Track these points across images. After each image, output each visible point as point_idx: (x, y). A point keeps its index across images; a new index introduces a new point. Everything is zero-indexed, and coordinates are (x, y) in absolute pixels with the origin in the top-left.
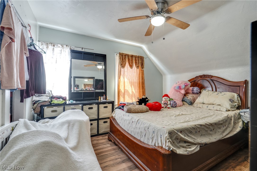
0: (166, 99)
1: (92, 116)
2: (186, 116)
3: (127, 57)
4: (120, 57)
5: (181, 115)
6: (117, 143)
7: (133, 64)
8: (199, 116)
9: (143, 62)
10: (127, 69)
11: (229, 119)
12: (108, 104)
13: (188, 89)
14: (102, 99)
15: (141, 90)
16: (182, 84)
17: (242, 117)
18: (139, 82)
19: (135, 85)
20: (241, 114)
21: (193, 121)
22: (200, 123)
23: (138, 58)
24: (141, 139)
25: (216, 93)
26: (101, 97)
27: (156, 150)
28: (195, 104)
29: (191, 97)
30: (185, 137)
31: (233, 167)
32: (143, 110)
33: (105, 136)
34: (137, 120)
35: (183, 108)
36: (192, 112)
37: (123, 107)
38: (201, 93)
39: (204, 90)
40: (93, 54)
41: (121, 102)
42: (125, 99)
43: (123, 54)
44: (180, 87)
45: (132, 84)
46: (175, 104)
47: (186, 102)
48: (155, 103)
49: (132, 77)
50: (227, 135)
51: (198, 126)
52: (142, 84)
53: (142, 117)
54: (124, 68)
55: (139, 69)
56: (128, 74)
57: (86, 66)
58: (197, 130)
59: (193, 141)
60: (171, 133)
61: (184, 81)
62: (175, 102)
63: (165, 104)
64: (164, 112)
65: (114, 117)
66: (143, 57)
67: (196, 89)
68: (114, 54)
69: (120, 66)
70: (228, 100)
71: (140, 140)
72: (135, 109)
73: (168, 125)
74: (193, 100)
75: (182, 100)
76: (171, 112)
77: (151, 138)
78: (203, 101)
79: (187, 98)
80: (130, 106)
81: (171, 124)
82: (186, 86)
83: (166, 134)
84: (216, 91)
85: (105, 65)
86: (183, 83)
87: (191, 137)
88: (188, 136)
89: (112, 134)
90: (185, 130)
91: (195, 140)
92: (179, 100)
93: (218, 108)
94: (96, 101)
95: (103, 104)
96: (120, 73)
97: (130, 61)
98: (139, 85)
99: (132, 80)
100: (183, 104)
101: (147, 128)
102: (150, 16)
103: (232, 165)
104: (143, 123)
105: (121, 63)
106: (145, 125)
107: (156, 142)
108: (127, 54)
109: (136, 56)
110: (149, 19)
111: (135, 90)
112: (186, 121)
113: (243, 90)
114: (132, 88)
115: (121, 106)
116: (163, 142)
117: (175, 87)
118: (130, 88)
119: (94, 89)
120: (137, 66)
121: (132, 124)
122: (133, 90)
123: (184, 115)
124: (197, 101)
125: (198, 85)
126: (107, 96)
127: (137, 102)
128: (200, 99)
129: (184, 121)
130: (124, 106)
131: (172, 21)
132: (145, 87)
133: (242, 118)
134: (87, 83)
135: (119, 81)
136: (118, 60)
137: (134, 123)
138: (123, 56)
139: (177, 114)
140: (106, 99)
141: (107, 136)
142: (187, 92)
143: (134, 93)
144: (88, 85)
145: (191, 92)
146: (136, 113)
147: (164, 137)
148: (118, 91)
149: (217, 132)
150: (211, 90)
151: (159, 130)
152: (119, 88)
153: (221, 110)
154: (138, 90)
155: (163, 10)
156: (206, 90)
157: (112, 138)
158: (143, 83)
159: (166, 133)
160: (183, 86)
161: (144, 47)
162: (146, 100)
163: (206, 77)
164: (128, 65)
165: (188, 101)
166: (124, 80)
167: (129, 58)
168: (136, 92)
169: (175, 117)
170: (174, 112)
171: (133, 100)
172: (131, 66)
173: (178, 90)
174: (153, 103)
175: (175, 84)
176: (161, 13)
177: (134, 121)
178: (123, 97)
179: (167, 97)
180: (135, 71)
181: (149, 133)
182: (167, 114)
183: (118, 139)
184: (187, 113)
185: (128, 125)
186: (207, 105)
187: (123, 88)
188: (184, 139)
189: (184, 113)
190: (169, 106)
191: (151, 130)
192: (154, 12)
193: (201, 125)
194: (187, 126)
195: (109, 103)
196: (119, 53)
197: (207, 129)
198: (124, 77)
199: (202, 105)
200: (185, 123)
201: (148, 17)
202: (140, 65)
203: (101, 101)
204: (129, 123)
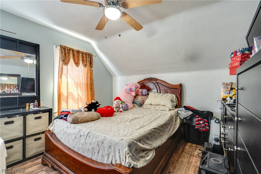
0: (118, 102)
1: (12, 134)
2: (140, 119)
3: (71, 52)
4: (61, 51)
5: (135, 119)
6: (56, 167)
7: (79, 61)
8: (150, 118)
9: (92, 60)
10: (71, 67)
11: (172, 118)
12: (42, 113)
13: (138, 91)
14: (32, 107)
15: (89, 93)
16: (133, 87)
17: (179, 114)
18: (87, 83)
19: (82, 86)
20: (179, 112)
21: (147, 125)
22: (154, 126)
23: (86, 54)
24: (92, 157)
25: (161, 94)
26: (31, 104)
27: (114, 171)
28: (144, 106)
29: (140, 99)
30: (143, 146)
31: (177, 161)
32: (94, 117)
33: (37, 159)
34: (86, 133)
35: (135, 110)
36: (144, 114)
37: (66, 116)
38: (148, 95)
39: (151, 91)
40: (15, 40)
41: (62, 110)
42: (68, 105)
43: (66, 47)
44: (131, 89)
45: (77, 85)
46: (127, 107)
47: (136, 104)
48: (107, 108)
49: (78, 77)
50: (172, 132)
51: (153, 130)
52: (90, 86)
53: (94, 128)
54: (67, 66)
55: (87, 68)
56: (72, 73)
57: (4, 58)
58: (152, 134)
59: (150, 148)
60: (131, 145)
61: (135, 83)
62: (127, 105)
63: (117, 107)
64: (117, 117)
65: (52, 131)
66: (92, 55)
67: (145, 91)
68: (53, 46)
69: (61, 63)
70: (170, 101)
71: (91, 159)
72: (83, 117)
73: (126, 135)
74: (142, 102)
75: (132, 102)
76: (125, 116)
77: (107, 154)
78: (151, 102)
79: (137, 100)
80: (76, 114)
81: (128, 132)
82: (136, 88)
83: (126, 148)
84: (160, 93)
85: (38, 58)
86: (134, 85)
87: (148, 143)
88: (146, 143)
89: (49, 156)
90: (143, 138)
91: (151, 146)
92: (130, 102)
93: (163, 108)
94: (21, 110)
95: (34, 114)
96: (62, 71)
97: (76, 58)
98: (86, 86)
99: (78, 80)
100: (134, 106)
101: (101, 143)
102: (104, 5)
103: (176, 158)
104: (95, 137)
105: (63, 59)
106: (99, 139)
107: (113, 159)
108: (71, 49)
109: (83, 52)
110: (102, 8)
111: (81, 92)
112: (141, 126)
113: (179, 92)
114: (78, 90)
115: (64, 115)
116: (122, 158)
117: (126, 89)
118: (76, 90)
119: (19, 91)
120: (85, 64)
121: (79, 138)
122: (79, 92)
123: (137, 118)
124: (146, 102)
125: (146, 87)
126: (41, 102)
127: (86, 108)
128: (148, 101)
129: (140, 126)
130: (68, 115)
131: (127, 18)
132: (94, 89)
133: (179, 116)
134: (7, 83)
135: (60, 81)
136: (59, 54)
137: (82, 137)
138: (66, 50)
139: (131, 119)
140: (39, 105)
141: (40, 158)
142: (137, 94)
143: (81, 97)
144: (9, 86)
145: (141, 94)
146: (84, 122)
147: (123, 152)
148: (58, 94)
149: (166, 132)
150: (157, 92)
151: (116, 143)
152: (60, 91)
153: (165, 109)
154: (85, 92)
155: (119, 2)
156: (153, 92)
157: (49, 160)
158: (92, 84)
159: (126, 146)
160: (134, 89)
161: (94, 43)
162: (97, 105)
163: (153, 80)
164: (73, 62)
165: (138, 104)
166: (67, 80)
167: (74, 53)
168: (83, 95)
169: (129, 122)
170: (127, 117)
171: (79, 104)
172: (77, 64)
173: (129, 92)
174: (104, 107)
175: (127, 87)
176: (117, 5)
177: (82, 134)
178: (66, 102)
179: (119, 100)
180: (82, 70)
181: (104, 149)
182: (121, 120)
183: (58, 162)
184: (139, 116)
185: (74, 141)
186: (154, 106)
187: (66, 90)
188: (143, 148)
189: (137, 117)
190: (121, 110)
191: (106, 145)
192: (109, 2)
193: (155, 129)
194: (144, 132)
195: (44, 111)
196: (60, 45)
197: (159, 131)
198: (67, 77)
199: (150, 106)
200: (142, 129)
201: (101, 5)
202: (88, 64)
203: (31, 110)
204: (76, 138)
